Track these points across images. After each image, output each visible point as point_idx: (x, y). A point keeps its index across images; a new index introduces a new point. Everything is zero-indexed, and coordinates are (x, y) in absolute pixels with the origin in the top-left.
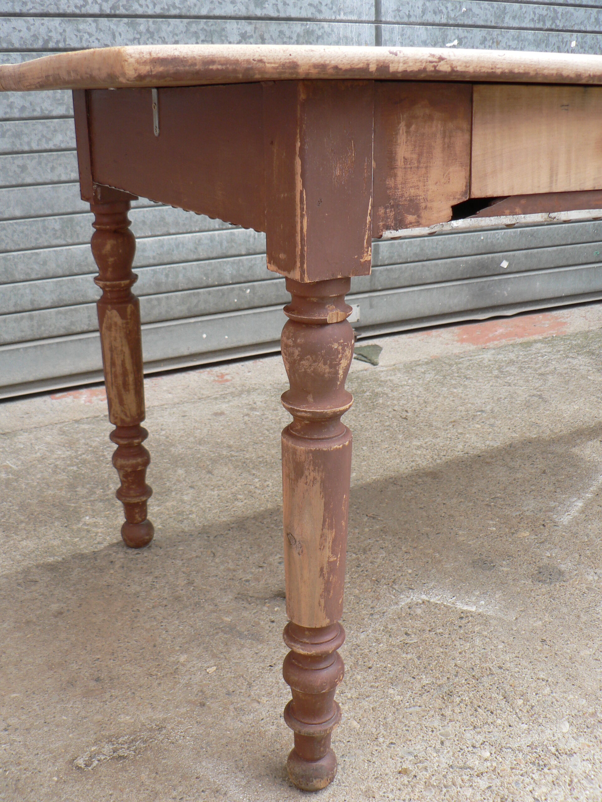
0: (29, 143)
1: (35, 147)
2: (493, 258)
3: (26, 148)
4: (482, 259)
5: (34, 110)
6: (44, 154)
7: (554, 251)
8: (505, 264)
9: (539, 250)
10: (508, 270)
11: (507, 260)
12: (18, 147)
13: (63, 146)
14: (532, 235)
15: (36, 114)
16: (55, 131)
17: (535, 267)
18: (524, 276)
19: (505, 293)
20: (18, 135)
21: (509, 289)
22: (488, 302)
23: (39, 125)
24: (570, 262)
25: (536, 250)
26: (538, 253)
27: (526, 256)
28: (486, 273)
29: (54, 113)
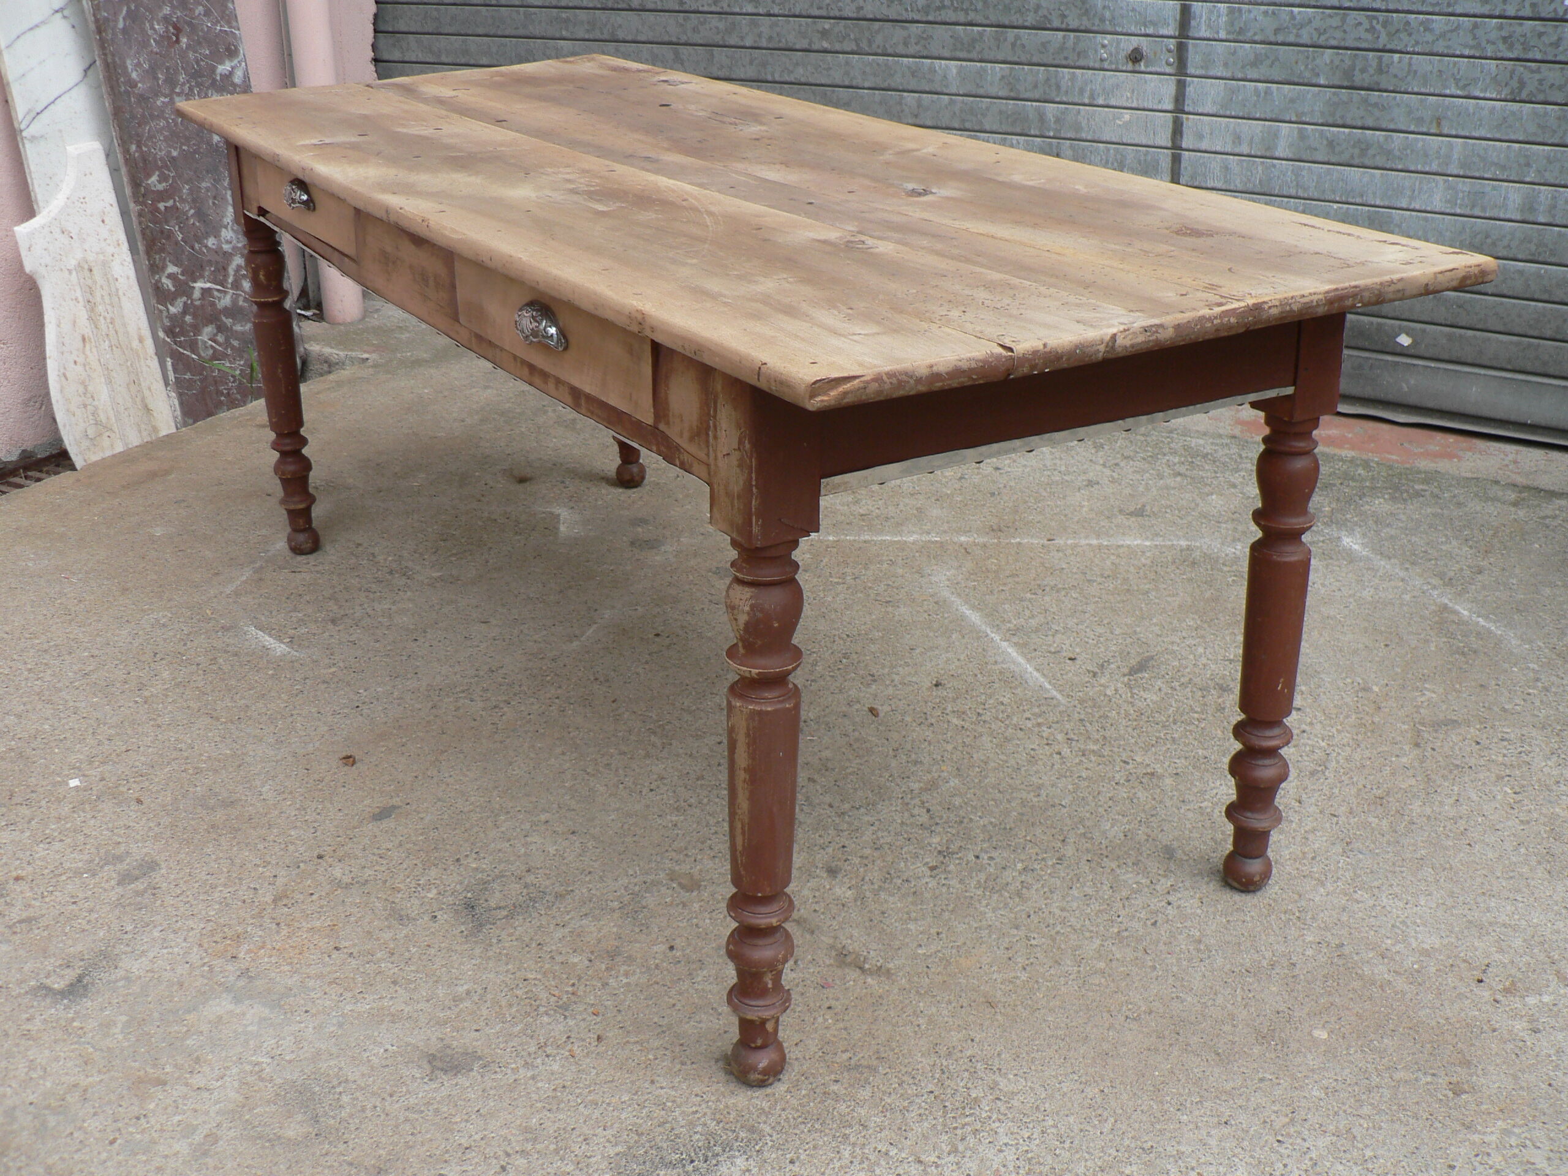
0: (773, 75)
1: (777, 78)
2: (1379, 324)
3: (770, 78)
4: (1358, 321)
5: (780, 41)
6: (786, 86)
7: (1511, 343)
8: (1405, 340)
9: (1478, 333)
10: (1412, 351)
11: (1407, 334)
12: (763, 77)
13: (803, 80)
14: (1460, 307)
15: (781, 45)
16: (797, 64)
17: (1469, 360)
18: (1445, 369)
19: (1404, 385)
20: (764, 65)
21: (1412, 382)
22: (1368, 392)
23: (784, 58)
24: (1551, 371)
25: (1470, 333)
26: (1475, 337)
27: (1450, 338)
28: (1367, 344)
29: (798, 47)
